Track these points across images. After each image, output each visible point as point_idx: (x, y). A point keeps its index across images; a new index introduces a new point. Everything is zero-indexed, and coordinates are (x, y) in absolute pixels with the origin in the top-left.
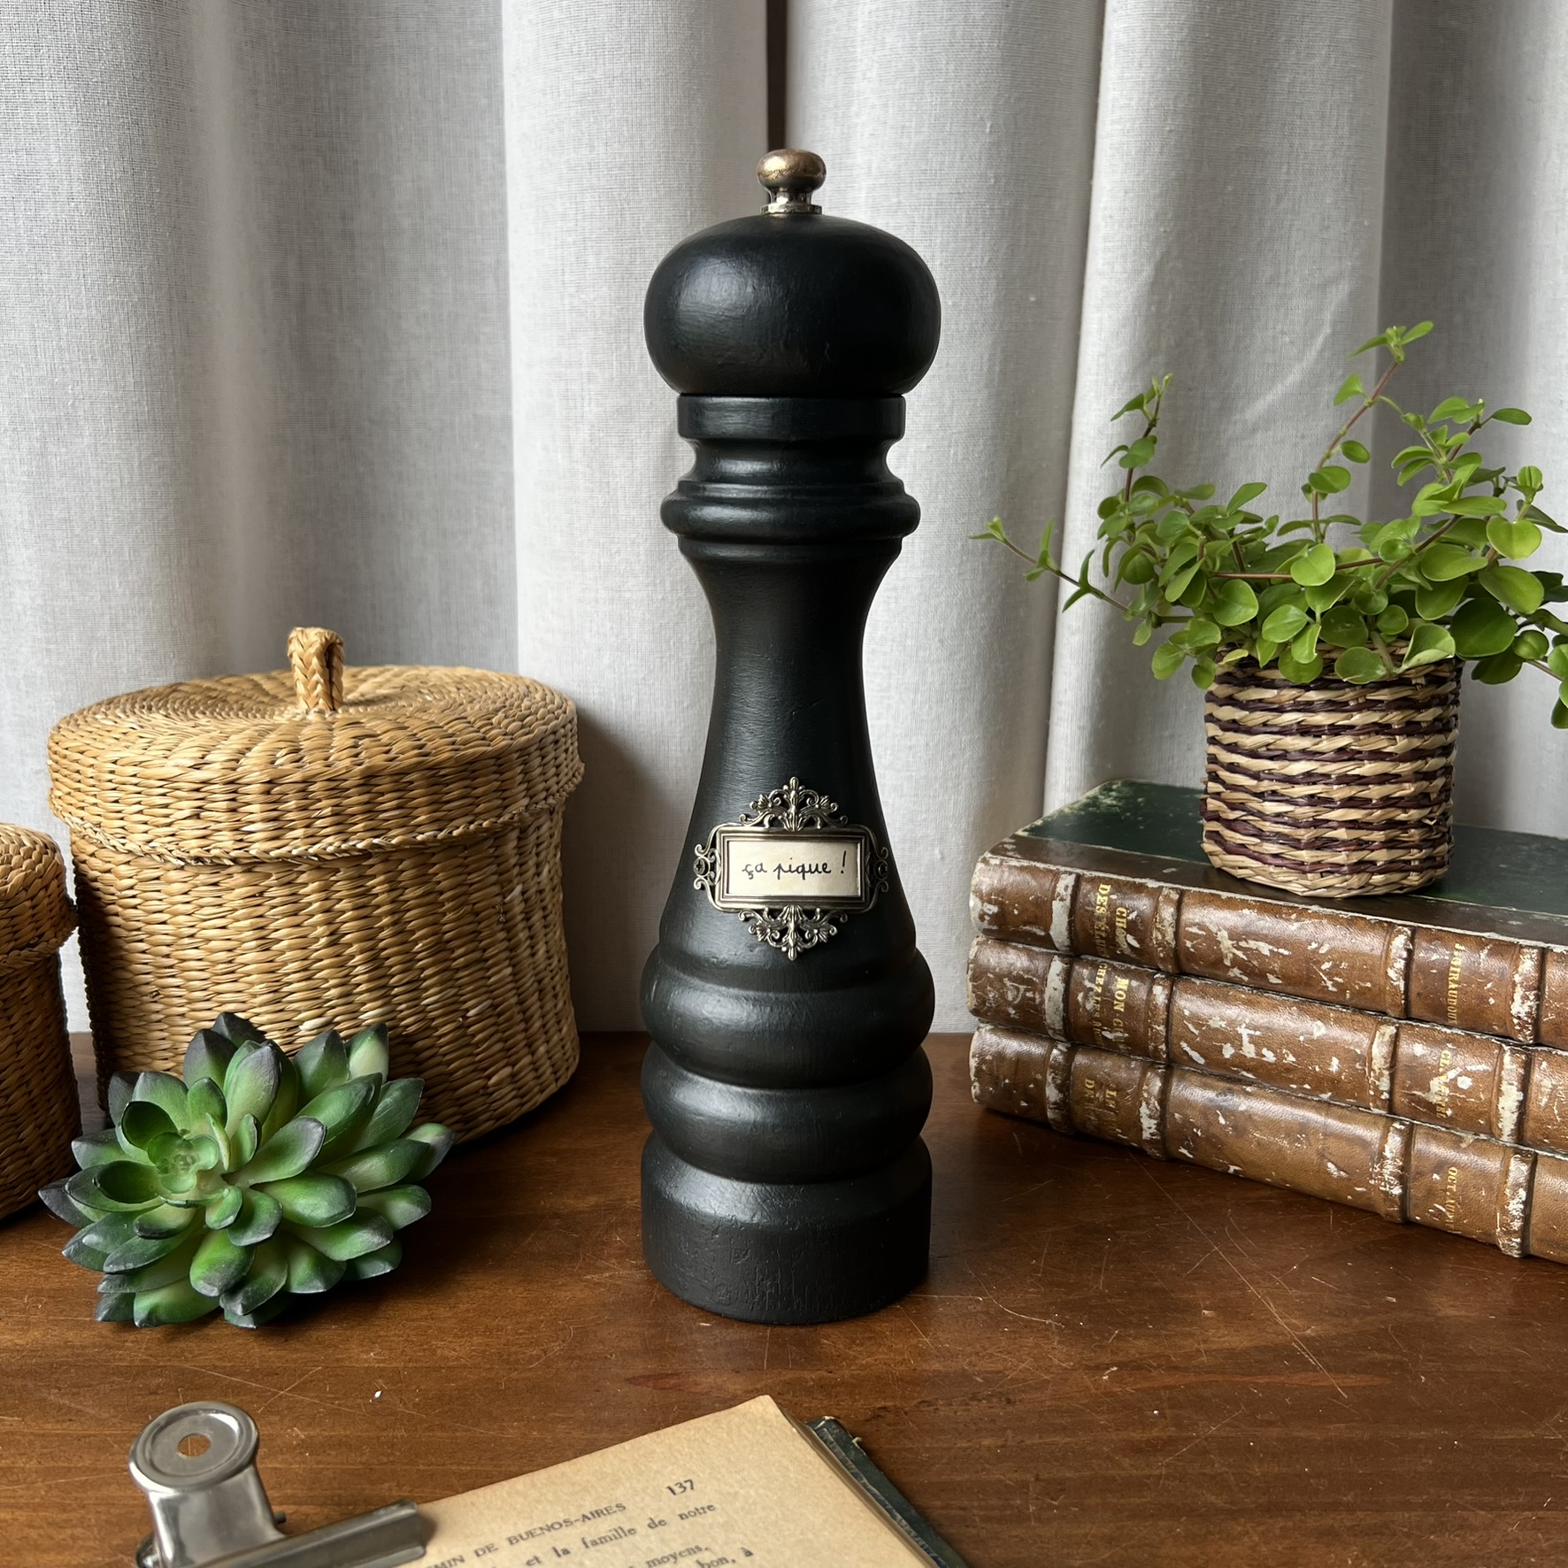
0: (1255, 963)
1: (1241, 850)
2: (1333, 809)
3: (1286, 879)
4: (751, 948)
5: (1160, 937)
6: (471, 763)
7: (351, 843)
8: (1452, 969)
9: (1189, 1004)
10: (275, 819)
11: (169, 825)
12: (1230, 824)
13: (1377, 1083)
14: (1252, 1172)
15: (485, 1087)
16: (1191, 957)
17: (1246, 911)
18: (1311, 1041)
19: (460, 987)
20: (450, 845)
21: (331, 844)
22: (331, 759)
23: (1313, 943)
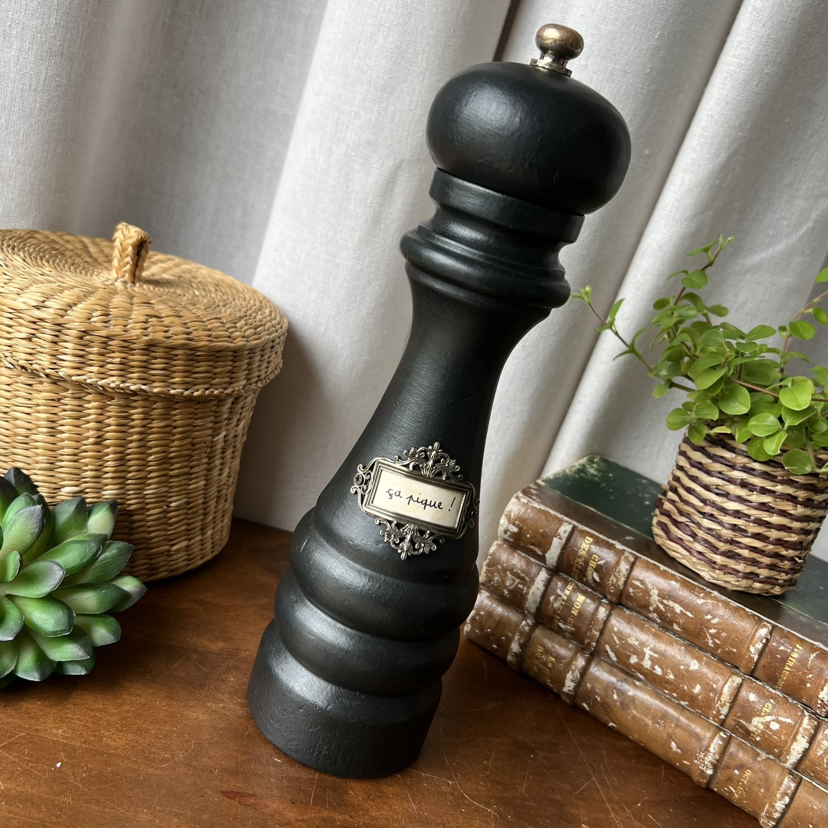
0: (669, 615)
1: (679, 541)
2: (745, 536)
3: (702, 569)
4: (378, 543)
5: (615, 581)
6: (218, 351)
7: (127, 385)
8: (790, 658)
9: (618, 624)
10: (81, 356)
11: (9, 339)
12: (676, 523)
13: (720, 708)
14: (623, 731)
15: (169, 551)
16: (629, 597)
17: (673, 582)
18: (687, 671)
19: (171, 487)
20: (190, 399)
21: (113, 382)
22: (129, 327)
23: (709, 615)
